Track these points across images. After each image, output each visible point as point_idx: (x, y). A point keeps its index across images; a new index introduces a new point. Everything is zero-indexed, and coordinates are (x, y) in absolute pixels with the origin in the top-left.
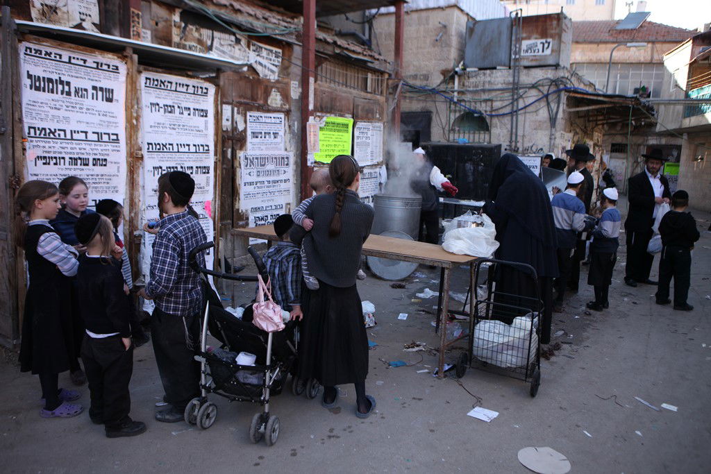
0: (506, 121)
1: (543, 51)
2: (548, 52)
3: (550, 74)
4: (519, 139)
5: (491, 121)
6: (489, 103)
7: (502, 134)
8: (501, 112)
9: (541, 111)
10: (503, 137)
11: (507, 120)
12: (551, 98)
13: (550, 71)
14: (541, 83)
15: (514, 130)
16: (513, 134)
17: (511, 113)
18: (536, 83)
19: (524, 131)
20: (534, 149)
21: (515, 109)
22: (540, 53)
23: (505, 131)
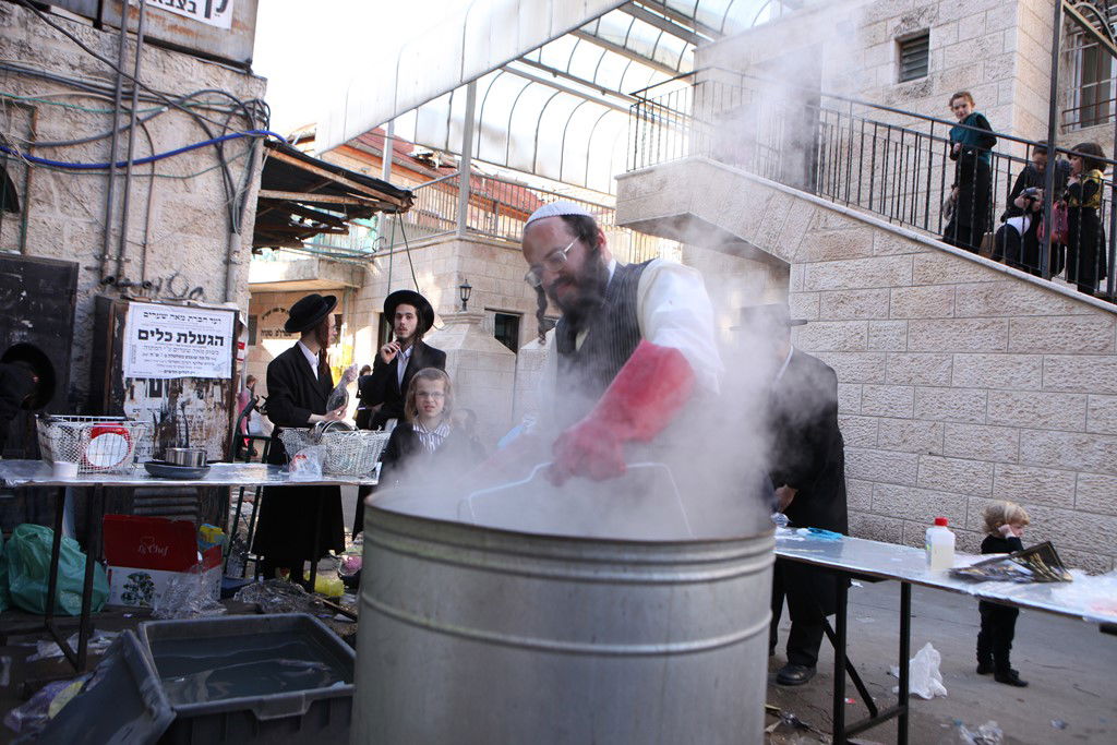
0: (86, 191)
1: (208, 15)
2: (222, 21)
3: (228, 82)
4: (132, 253)
5: (27, 180)
6: (19, 117)
7: (67, 230)
8: (69, 156)
9: (200, 181)
10: (71, 239)
11: (89, 186)
12: (231, 150)
13: (228, 74)
14: (202, 99)
15: (114, 224)
16: (111, 233)
17: (107, 167)
18: (190, 97)
19: (146, 232)
20: (178, 288)
21: (120, 157)
22: (200, 15)
23: (82, 222)
